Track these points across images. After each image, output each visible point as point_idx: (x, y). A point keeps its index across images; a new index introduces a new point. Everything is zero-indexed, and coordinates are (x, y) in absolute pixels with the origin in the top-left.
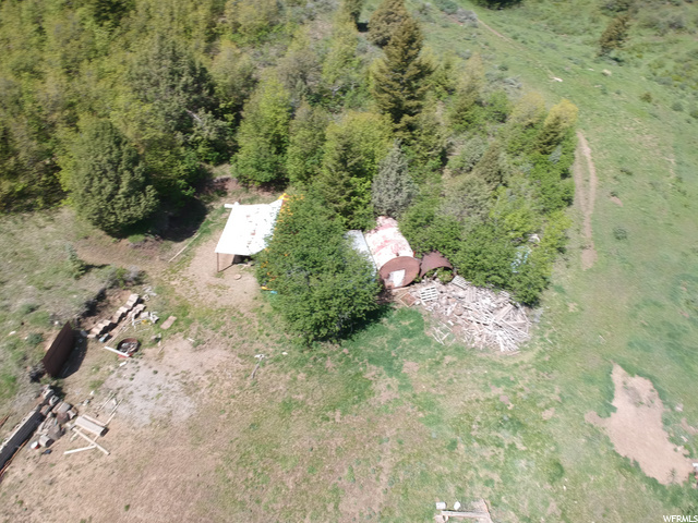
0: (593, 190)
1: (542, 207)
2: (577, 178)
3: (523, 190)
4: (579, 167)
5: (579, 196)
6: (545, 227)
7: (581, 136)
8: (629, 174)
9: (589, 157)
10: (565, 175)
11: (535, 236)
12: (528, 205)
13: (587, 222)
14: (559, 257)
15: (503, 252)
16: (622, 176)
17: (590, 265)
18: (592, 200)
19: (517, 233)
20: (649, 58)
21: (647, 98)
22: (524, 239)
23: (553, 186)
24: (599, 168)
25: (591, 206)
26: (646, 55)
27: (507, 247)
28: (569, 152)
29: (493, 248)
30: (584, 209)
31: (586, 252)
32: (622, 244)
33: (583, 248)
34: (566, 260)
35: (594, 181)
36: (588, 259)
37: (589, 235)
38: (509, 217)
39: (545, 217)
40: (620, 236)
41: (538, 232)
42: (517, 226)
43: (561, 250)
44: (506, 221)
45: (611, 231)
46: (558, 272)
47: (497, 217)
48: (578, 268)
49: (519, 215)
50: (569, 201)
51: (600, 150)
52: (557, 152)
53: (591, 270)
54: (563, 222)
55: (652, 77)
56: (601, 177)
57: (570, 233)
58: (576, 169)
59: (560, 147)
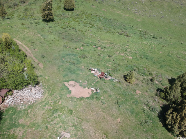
0: (29, 50)
1: (20, 61)
2: (23, 50)
3: (12, 60)
4: (21, 47)
5: (27, 53)
6: (25, 65)
7: (15, 40)
8: (34, 43)
9: (22, 44)
10: (19, 51)
11: (25, 68)
12: (17, 62)
13: (34, 58)
14: (35, 69)
15: (21, 77)
16: (33, 44)
17: (43, 67)
18: (31, 53)
19: (20, 70)
20: (16, 15)
21: (23, 24)
22: (23, 71)
23: (19, 55)
24: (26, 45)
25: (32, 54)
26: (14, 14)
27: (21, 75)
28: (15, 44)
29: (17, 78)
30: (31, 56)
31: (39, 65)
32: (45, 59)
33: (38, 64)
34: (37, 69)
35: (27, 49)
36: (41, 66)
37: (37, 61)
38: (15, 68)
39: (23, 63)
40: (43, 57)
41: (25, 67)
42: (18, 69)
43: (34, 68)
44: (15, 69)
45: (41, 57)
46: (37, 73)
47: (12, 70)
48: (41, 69)
49: (17, 66)
50: (26, 56)
51: (23, 41)
52: (13, 47)
53: (44, 68)
54: (29, 61)
55: (20, 19)
56: (29, 47)
57: (33, 63)
58: (21, 48)
59: (12, 45)
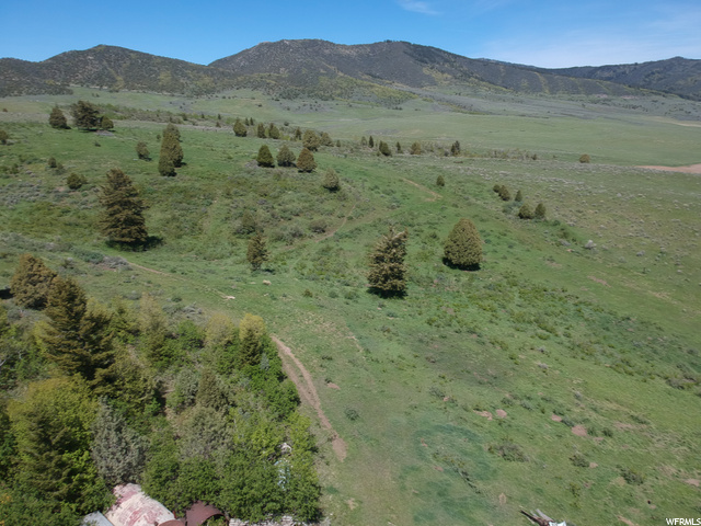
0: (310, 382)
1: (276, 414)
2: (293, 378)
3: (252, 404)
4: (288, 366)
5: (302, 392)
6: (289, 433)
7: (275, 339)
8: (330, 359)
9: (292, 356)
10: (281, 377)
11: (285, 446)
12: (265, 417)
13: (321, 414)
14: (316, 457)
15: (265, 476)
16: (326, 363)
17: (345, 455)
18: (314, 392)
19: (269, 449)
20: (292, 264)
21: (308, 294)
22: (277, 454)
23: (276, 392)
24: (305, 362)
25: (317, 398)
26: (288, 262)
27: (267, 469)
28: (274, 355)
29: (254, 474)
30: (312, 403)
31: (335, 443)
32: (358, 424)
33: (330, 440)
34: (323, 457)
35: (307, 375)
36: (339, 449)
37: (330, 426)
38: (254, 436)
39: (284, 423)
40: (353, 417)
41: (285, 440)
42: (265, 443)
43: (314, 450)
44: (253, 441)
45: (344, 415)
46: (323, 474)
47: (243, 440)
48: (337, 461)
49: (262, 431)
50: (297, 400)
51: (297, 346)
52: (264, 360)
53: (347, 460)
54: (303, 423)
55: (302, 277)
56: (311, 369)
57: (314, 430)
58: (287, 369)
59: (264, 354)
